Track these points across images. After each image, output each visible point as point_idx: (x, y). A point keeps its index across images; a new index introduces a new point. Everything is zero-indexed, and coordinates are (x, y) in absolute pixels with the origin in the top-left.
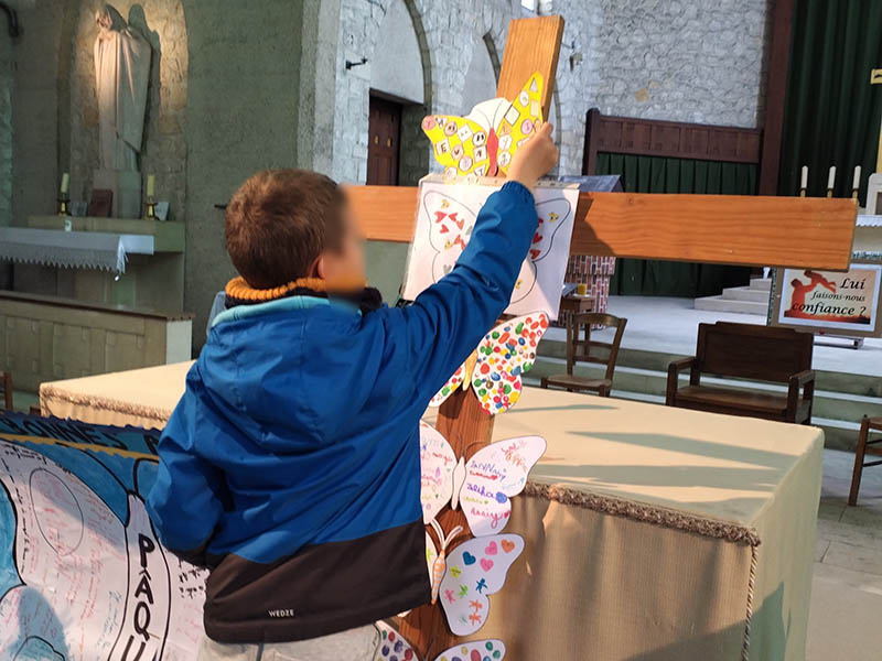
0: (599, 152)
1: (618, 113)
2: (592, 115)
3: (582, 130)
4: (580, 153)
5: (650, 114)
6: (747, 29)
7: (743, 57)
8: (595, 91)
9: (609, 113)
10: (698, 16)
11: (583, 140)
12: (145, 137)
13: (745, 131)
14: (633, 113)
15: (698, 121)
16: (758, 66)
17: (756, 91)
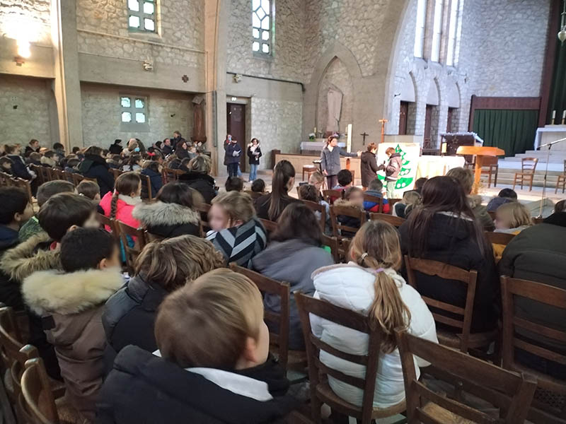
0: (475, 110)
1: (483, 96)
2: (473, 97)
3: (470, 102)
4: (469, 110)
5: (495, 95)
6: (536, 61)
7: (534, 71)
8: (475, 89)
9: (480, 96)
10: (515, 59)
11: (469, 106)
12: (340, 117)
13: (534, 98)
14: (489, 95)
15: (515, 96)
16: (540, 74)
17: (540, 83)
